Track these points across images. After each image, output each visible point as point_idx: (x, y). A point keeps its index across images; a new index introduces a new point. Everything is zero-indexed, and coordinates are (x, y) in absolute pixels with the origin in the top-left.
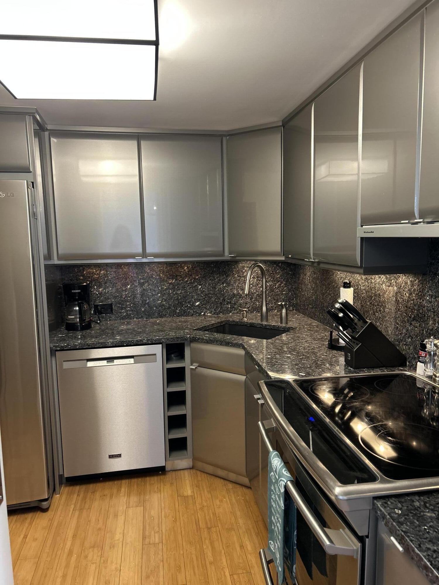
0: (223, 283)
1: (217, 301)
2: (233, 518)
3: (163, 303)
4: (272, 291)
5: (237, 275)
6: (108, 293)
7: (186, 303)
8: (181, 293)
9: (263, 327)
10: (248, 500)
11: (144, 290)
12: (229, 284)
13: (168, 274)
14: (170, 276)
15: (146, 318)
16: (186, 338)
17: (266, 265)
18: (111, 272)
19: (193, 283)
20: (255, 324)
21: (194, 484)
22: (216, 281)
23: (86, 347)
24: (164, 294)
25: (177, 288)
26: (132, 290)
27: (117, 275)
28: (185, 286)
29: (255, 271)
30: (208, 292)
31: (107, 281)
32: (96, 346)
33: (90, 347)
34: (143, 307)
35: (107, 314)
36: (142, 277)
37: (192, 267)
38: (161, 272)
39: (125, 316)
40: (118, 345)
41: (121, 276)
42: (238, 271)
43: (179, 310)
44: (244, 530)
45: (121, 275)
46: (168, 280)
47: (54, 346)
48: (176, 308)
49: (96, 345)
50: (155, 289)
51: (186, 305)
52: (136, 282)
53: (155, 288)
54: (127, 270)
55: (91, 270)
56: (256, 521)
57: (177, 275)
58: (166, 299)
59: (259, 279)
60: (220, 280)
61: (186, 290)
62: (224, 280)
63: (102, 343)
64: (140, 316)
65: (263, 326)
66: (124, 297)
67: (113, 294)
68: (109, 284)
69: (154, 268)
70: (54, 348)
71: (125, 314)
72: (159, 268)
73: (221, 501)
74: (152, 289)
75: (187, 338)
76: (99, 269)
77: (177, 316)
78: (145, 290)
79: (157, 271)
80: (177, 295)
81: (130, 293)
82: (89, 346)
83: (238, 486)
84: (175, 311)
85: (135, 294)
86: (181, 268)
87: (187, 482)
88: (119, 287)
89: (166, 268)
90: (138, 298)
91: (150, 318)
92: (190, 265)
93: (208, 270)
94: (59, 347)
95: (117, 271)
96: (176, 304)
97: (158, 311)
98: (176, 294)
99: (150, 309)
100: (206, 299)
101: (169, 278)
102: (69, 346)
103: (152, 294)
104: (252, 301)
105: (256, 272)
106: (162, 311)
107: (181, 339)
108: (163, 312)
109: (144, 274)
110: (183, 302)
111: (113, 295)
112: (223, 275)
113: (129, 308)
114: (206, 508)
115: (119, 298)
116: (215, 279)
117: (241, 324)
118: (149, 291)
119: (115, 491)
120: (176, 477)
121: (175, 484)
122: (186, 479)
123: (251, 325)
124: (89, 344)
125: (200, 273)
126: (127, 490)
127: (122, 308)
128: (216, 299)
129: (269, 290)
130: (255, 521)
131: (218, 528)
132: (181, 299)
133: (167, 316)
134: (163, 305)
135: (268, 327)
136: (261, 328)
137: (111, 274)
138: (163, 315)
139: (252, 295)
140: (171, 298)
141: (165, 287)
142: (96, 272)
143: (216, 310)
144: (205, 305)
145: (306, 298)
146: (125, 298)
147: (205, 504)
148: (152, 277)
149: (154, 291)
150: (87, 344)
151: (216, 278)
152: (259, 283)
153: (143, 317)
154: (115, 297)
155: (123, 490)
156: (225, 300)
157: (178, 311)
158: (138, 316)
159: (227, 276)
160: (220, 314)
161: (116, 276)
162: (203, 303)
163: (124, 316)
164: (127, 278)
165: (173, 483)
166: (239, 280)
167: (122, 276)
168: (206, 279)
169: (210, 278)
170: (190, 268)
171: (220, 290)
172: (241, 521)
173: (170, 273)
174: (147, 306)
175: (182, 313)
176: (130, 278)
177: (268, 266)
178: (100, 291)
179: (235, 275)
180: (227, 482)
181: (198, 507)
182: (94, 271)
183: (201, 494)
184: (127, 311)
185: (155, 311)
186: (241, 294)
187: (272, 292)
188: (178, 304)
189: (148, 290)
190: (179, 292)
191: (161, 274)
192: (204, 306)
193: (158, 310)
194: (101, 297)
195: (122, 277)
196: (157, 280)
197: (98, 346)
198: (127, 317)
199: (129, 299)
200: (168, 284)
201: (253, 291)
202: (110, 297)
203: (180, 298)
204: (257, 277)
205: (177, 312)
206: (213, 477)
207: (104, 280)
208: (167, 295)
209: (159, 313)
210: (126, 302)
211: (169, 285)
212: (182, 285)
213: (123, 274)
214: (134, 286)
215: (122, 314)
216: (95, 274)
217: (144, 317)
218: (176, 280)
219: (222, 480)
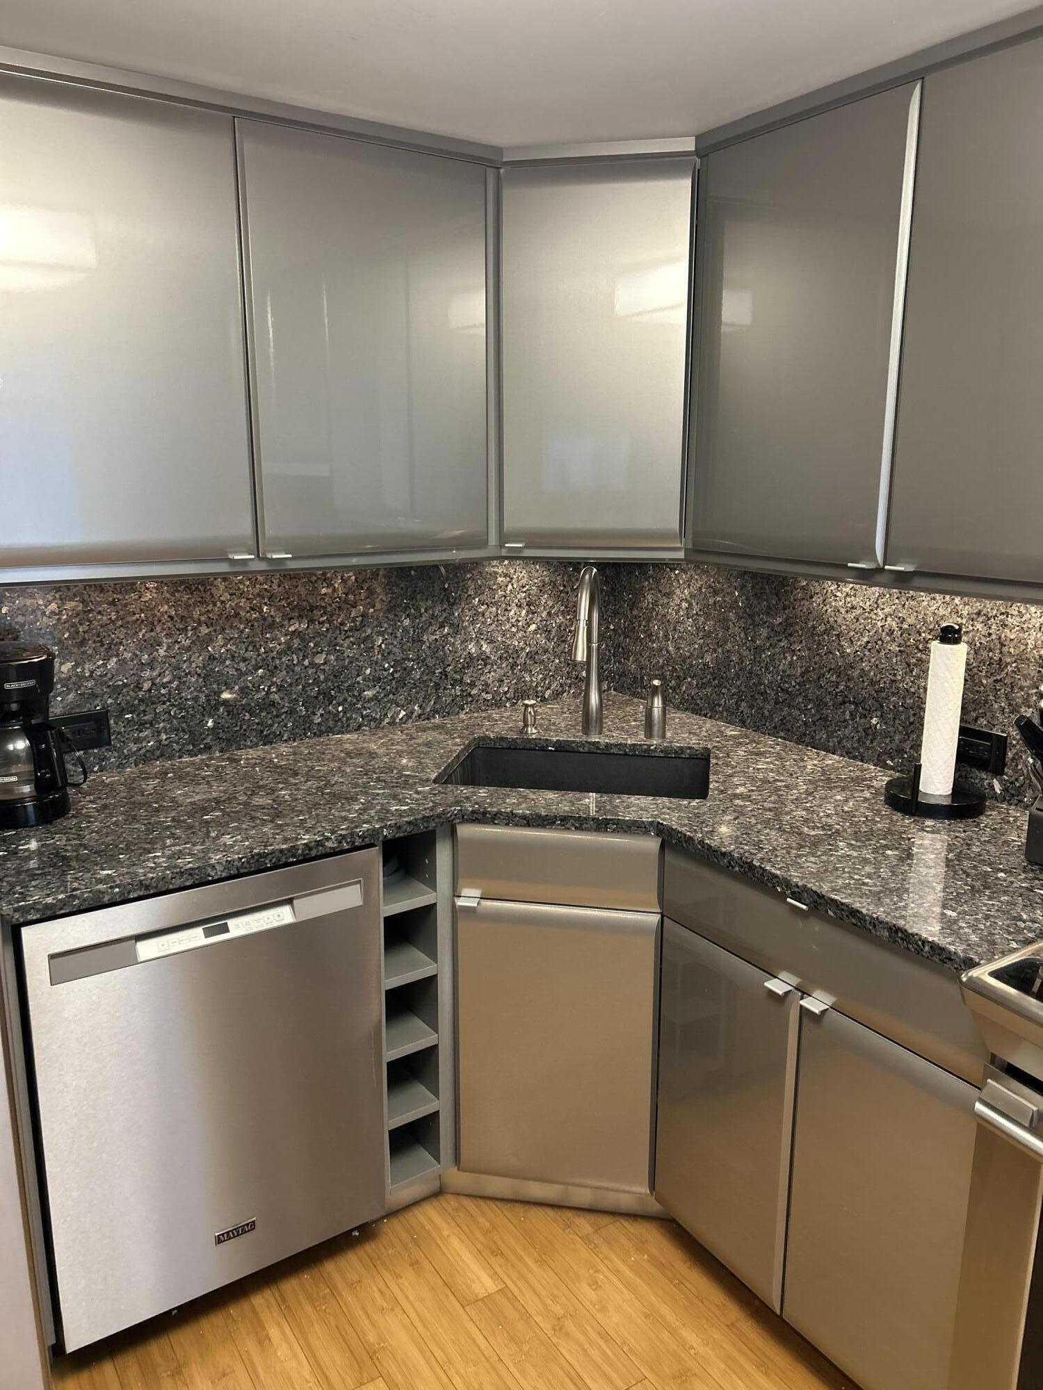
0: (442, 626)
1: (425, 678)
2: (666, 1336)
3: (272, 697)
4: (563, 641)
5: (477, 600)
6: (91, 676)
7: (339, 692)
8: (325, 663)
9: (599, 751)
10: (663, 1261)
11: (212, 658)
12: (456, 629)
13: (283, 603)
14: (292, 610)
15: (221, 751)
16: (451, 816)
17: (549, 570)
18: (99, 603)
19: (358, 630)
20: (573, 745)
21: (479, 1246)
22: (424, 619)
23: (136, 895)
24: (276, 667)
25: (313, 648)
26: (173, 660)
27: (121, 613)
28: (336, 639)
29: (523, 587)
30: (401, 655)
31: (86, 636)
32: (173, 884)
33: (152, 892)
34: (211, 716)
35: (90, 751)
36: (206, 616)
37: (356, 579)
38: (264, 598)
39: (152, 751)
40: (245, 871)
41: (134, 618)
42: (480, 586)
43: (322, 715)
44: (723, 1366)
45: (134, 614)
46: (286, 623)
47: (16, 910)
48: (311, 710)
49: (173, 881)
50: (246, 655)
51: (341, 699)
52: (186, 635)
53: (246, 650)
54: (155, 595)
55: (29, 602)
56: (729, 1324)
57: (315, 605)
58: (282, 686)
59: (533, 608)
60: (433, 615)
61: (339, 651)
62: (445, 615)
63: (190, 873)
64: (202, 746)
65: (598, 748)
66: (146, 686)
67: (110, 679)
68: (94, 645)
69: (241, 587)
70: (17, 915)
71: (152, 743)
72: (258, 586)
73: (595, 1285)
74: (236, 655)
75: (453, 817)
76: (57, 596)
77: (315, 734)
78: (214, 659)
79: (250, 596)
80: (314, 670)
81: (167, 672)
82: (147, 887)
83: (606, 1220)
84: (307, 720)
85: (183, 674)
86: (325, 585)
87: (456, 1243)
88: (130, 655)
89: (279, 586)
90: (192, 689)
91: (234, 748)
92: (351, 574)
93: (402, 589)
94: (38, 910)
95: (119, 600)
96: (311, 697)
97: (258, 724)
98: (312, 664)
99: (232, 719)
100: (396, 676)
101: (290, 616)
102: (76, 902)
103: (237, 670)
104: (515, 671)
105: (524, 590)
106: (270, 722)
107: (437, 820)
108: (271, 725)
109: (211, 606)
110: (333, 689)
111: (111, 683)
112: (442, 600)
113: (164, 721)
114: (569, 1324)
115: (131, 693)
116: (421, 615)
117: (528, 746)
118: (228, 662)
119: (251, 1345)
120: (412, 1238)
121: (425, 1263)
122: (448, 1236)
123: (560, 746)
124: (148, 883)
125: (380, 597)
126: (286, 1326)
127: (141, 724)
128: (423, 673)
129: (555, 639)
130: (728, 1326)
131: (645, 1382)
132: (326, 680)
133: (285, 738)
134: (273, 704)
135: (614, 751)
136: (594, 753)
137: (100, 613)
138: (271, 736)
139: (515, 656)
140: (297, 680)
141: (278, 647)
142: (46, 607)
143: (424, 705)
144: (394, 694)
145: (668, 660)
146: (150, 690)
147: (559, 1310)
148: (237, 614)
149: (244, 660)
150: (141, 881)
151: (423, 610)
152: (531, 619)
153: (210, 748)
154: (116, 691)
155: (274, 1333)
156: (446, 676)
157: (317, 720)
158: (193, 745)
159: (453, 604)
160: (434, 718)
161: (117, 619)
162: (389, 687)
163: (148, 751)
164: (156, 623)
165: (417, 1262)
166: (483, 615)
167: (137, 616)
168: (396, 615)
169: (407, 613)
170: (350, 583)
171: (436, 648)
172: (691, 1337)
173: (293, 601)
174: (221, 710)
175: (331, 723)
176: (164, 624)
177: (555, 571)
178: (63, 673)
179: (474, 599)
180: (569, 1214)
181: (546, 1326)
182: (41, 602)
183: (522, 1276)
184: (159, 733)
185: (249, 726)
186: (488, 654)
187: (563, 645)
188: (316, 697)
189: (226, 659)
190: (320, 659)
191: (265, 604)
192: (391, 696)
193: (257, 721)
194: (68, 694)
195: (137, 620)
196: (252, 626)
197: (178, 882)
198: (158, 753)
199: (163, 691)
200: (286, 635)
201: (517, 644)
202: (98, 691)
203: (322, 677)
204: (527, 605)
205: (316, 722)
206: (520, 1209)
207: (78, 632)
208: (284, 673)
209: (262, 731)
210: (153, 703)
211: (291, 639)
212: (329, 636)
213: (141, 610)
214: (179, 648)
215: (144, 744)
216: (44, 613)
217: (214, 748)
218: (311, 621)
219: (550, 1212)
